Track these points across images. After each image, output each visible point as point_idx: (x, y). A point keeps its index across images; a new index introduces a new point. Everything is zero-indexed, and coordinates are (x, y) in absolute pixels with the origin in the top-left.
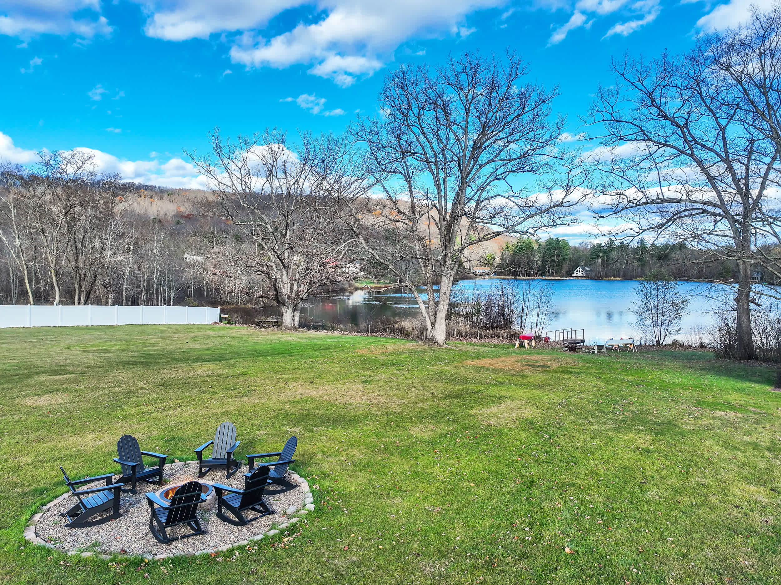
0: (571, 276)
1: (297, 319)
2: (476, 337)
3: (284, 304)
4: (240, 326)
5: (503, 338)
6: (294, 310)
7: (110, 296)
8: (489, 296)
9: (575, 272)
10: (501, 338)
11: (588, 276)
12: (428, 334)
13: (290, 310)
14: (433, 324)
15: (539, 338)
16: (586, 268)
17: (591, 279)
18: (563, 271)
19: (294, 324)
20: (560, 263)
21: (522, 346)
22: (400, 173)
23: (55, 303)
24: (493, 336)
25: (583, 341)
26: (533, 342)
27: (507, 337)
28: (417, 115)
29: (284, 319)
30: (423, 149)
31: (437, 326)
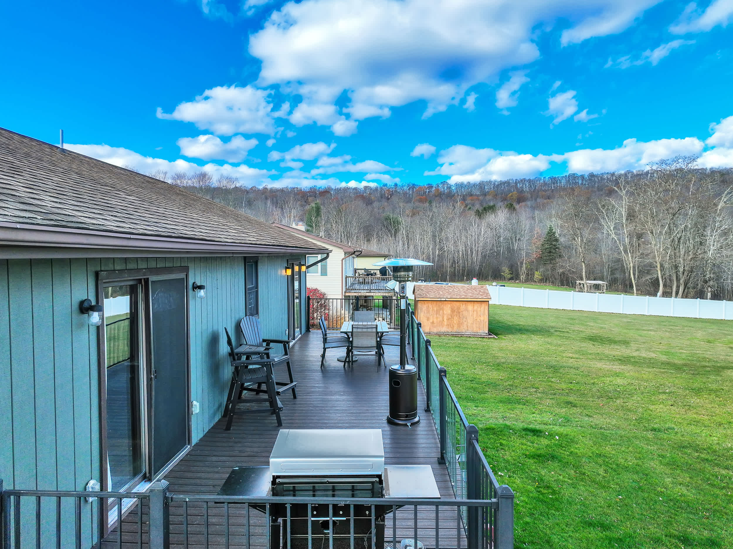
7: (709, 290)
23: (659, 294)
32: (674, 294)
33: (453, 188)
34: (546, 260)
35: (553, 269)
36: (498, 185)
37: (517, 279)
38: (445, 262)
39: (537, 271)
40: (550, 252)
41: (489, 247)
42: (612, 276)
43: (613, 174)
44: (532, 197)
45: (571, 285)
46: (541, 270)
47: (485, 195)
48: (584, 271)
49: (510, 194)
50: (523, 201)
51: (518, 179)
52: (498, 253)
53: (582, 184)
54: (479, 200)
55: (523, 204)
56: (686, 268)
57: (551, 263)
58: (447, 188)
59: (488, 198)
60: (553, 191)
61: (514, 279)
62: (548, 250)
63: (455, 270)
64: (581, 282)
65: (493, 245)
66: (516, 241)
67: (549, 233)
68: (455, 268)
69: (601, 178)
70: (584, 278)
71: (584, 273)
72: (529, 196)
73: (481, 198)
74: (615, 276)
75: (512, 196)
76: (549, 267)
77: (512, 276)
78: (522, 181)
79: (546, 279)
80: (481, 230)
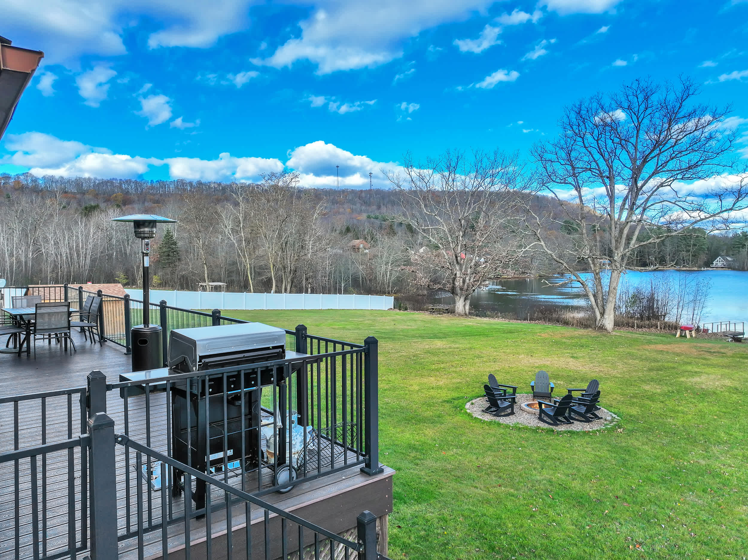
0: (709, 267)
1: (467, 307)
2: (633, 327)
3: (457, 295)
4: (412, 312)
5: (661, 328)
6: (465, 300)
7: (309, 286)
8: (637, 289)
9: (715, 262)
10: (659, 328)
11: (730, 267)
12: (597, 323)
13: (462, 299)
14: (602, 314)
15: (698, 330)
16: (728, 258)
17: (734, 269)
18: (701, 262)
19: (465, 311)
20: (697, 254)
21: (683, 336)
22: (570, 183)
23: (272, 292)
24: (650, 326)
25: (743, 334)
26: (693, 333)
27: (665, 327)
28: (596, 138)
29: (456, 307)
30: (597, 165)
31: (606, 316)
32: (283, 290)
33: (41, 182)
34: (165, 264)
35: (173, 273)
36: (99, 184)
37: (133, 284)
38: (43, 266)
39: (155, 275)
40: (169, 255)
41: (100, 250)
42: (229, 278)
43: (219, 184)
44: (139, 200)
45: (190, 288)
46: (159, 274)
47: (83, 193)
48: (206, 272)
49: (115, 195)
50: (129, 204)
51: (123, 179)
52: (110, 256)
53: (190, 191)
54: (75, 198)
55: (130, 206)
56: (292, 268)
57: (169, 266)
58: (32, 181)
59: (87, 196)
60: (161, 195)
61: (131, 283)
62: (166, 254)
63: (57, 276)
64: (204, 284)
65: (104, 248)
66: (128, 244)
67: (166, 236)
68: (57, 273)
69: (209, 186)
70: (206, 279)
71: (206, 275)
72: (136, 199)
73: (78, 196)
74: (232, 278)
75: (116, 197)
76: (169, 270)
77: (127, 281)
78: (127, 181)
79: (166, 283)
80: (89, 231)
